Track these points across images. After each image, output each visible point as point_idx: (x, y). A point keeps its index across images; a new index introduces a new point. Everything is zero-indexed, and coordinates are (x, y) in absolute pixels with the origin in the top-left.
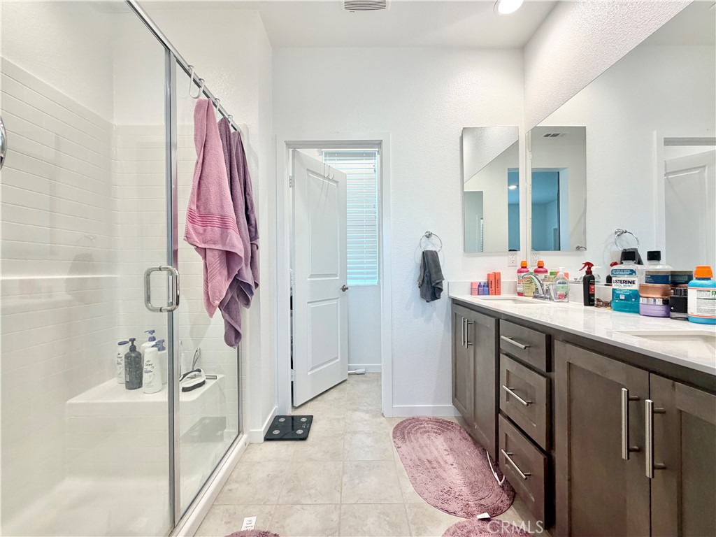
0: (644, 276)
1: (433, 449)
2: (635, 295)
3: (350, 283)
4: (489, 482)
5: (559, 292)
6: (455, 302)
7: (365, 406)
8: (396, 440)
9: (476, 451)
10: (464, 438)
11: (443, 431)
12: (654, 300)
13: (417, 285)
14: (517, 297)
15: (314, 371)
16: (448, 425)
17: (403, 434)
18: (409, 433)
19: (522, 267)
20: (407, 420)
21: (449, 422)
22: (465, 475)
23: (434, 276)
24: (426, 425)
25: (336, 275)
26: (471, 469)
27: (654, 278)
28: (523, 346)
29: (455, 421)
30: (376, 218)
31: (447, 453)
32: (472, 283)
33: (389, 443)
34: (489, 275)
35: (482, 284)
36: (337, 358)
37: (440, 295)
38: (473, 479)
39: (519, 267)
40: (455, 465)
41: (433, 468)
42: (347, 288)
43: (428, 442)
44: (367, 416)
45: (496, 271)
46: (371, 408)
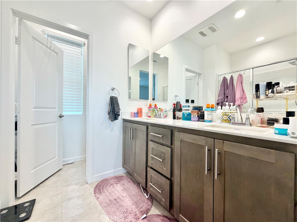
0: (192, 108)
1: (116, 192)
2: (190, 115)
3: (64, 113)
4: (142, 198)
5: (164, 115)
6: (125, 121)
7: (75, 181)
8: (96, 195)
9: (135, 186)
10: (129, 182)
11: (119, 182)
12: (195, 116)
13: (107, 113)
14: (148, 118)
15: (36, 169)
16: (121, 178)
17: (99, 190)
18: (103, 188)
19: (150, 106)
20: (101, 181)
21: (122, 176)
22: (132, 199)
23: (116, 109)
24: (111, 181)
25: (55, 108)
26: (134, 195)
27: (195, 108)
28: (161, 136)
29: (124, 175)
30: (82, 79)
31: (123, 192)
32: (131, 112)
33: (92, 198)
34: (138, 109)
35: (135, 113)
36: (55, 157)
37: (118, 118)
38: (136, 200)
39: (149, 106)
40: (127, 196)
41: (117, 202)
42: (63, 116)
43: (113, 189)
44: (77, 187)
45: (141, 107)
46: (79, 181)
